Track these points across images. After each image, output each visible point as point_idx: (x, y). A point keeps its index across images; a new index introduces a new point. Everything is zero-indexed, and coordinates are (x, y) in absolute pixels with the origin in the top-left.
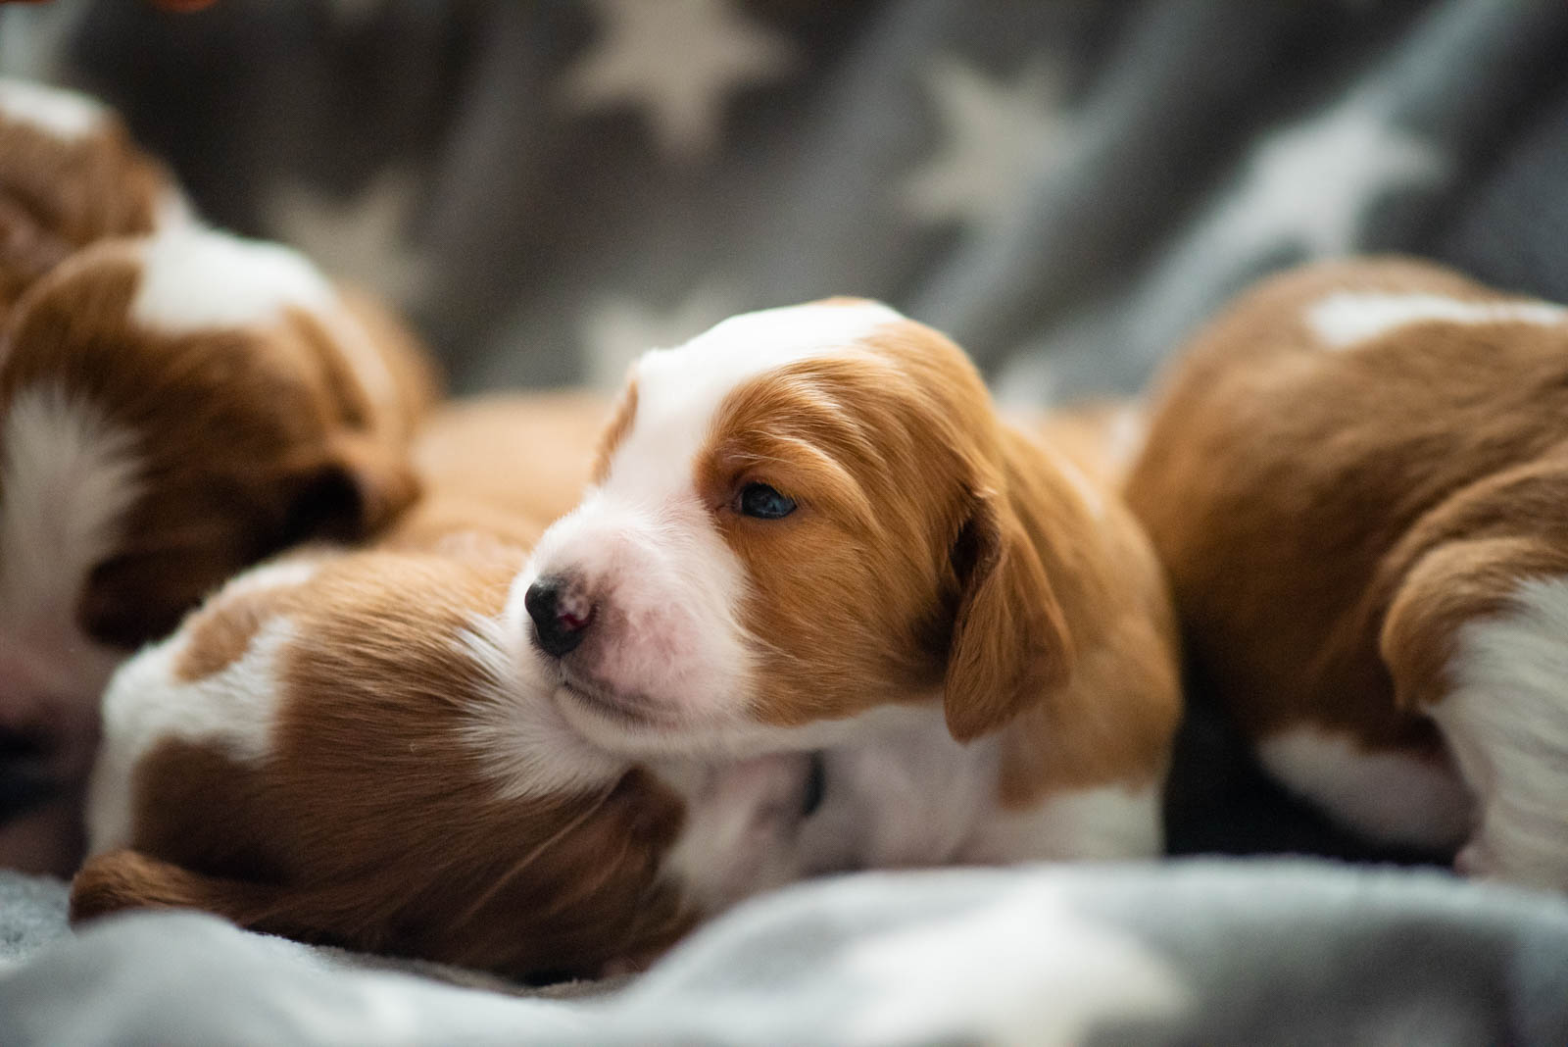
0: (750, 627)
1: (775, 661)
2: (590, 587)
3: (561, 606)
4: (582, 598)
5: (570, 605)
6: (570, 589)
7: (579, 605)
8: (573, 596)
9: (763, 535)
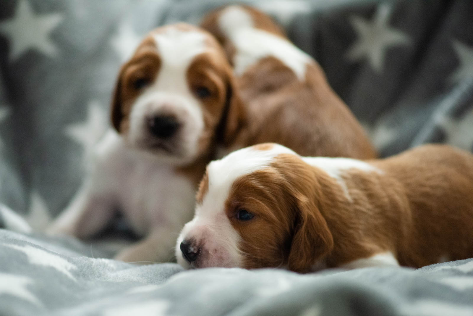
0: (241, 249)
1: (248, 256)
2: (198, 244)
3: (190, 250)
4: (195, 247)
5: (192, 249)
6: (192, 245)
7: (195, 249)
8: (193, 247)
9: (245, 225)
